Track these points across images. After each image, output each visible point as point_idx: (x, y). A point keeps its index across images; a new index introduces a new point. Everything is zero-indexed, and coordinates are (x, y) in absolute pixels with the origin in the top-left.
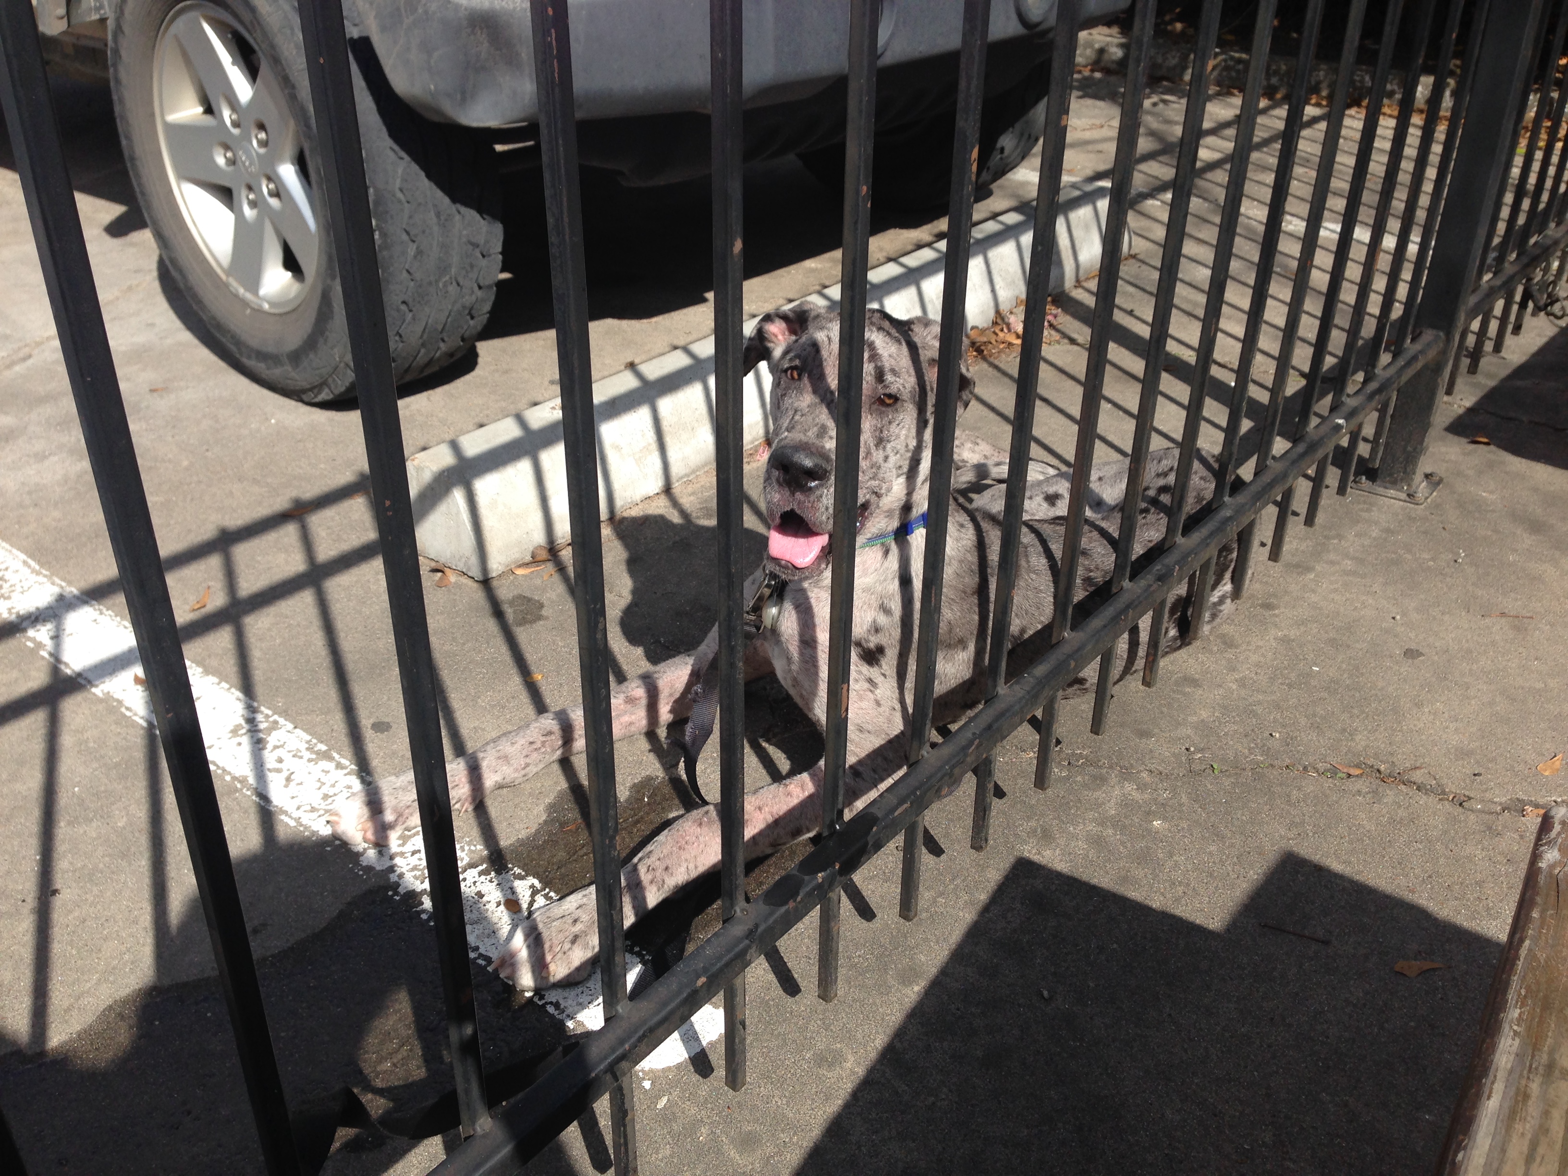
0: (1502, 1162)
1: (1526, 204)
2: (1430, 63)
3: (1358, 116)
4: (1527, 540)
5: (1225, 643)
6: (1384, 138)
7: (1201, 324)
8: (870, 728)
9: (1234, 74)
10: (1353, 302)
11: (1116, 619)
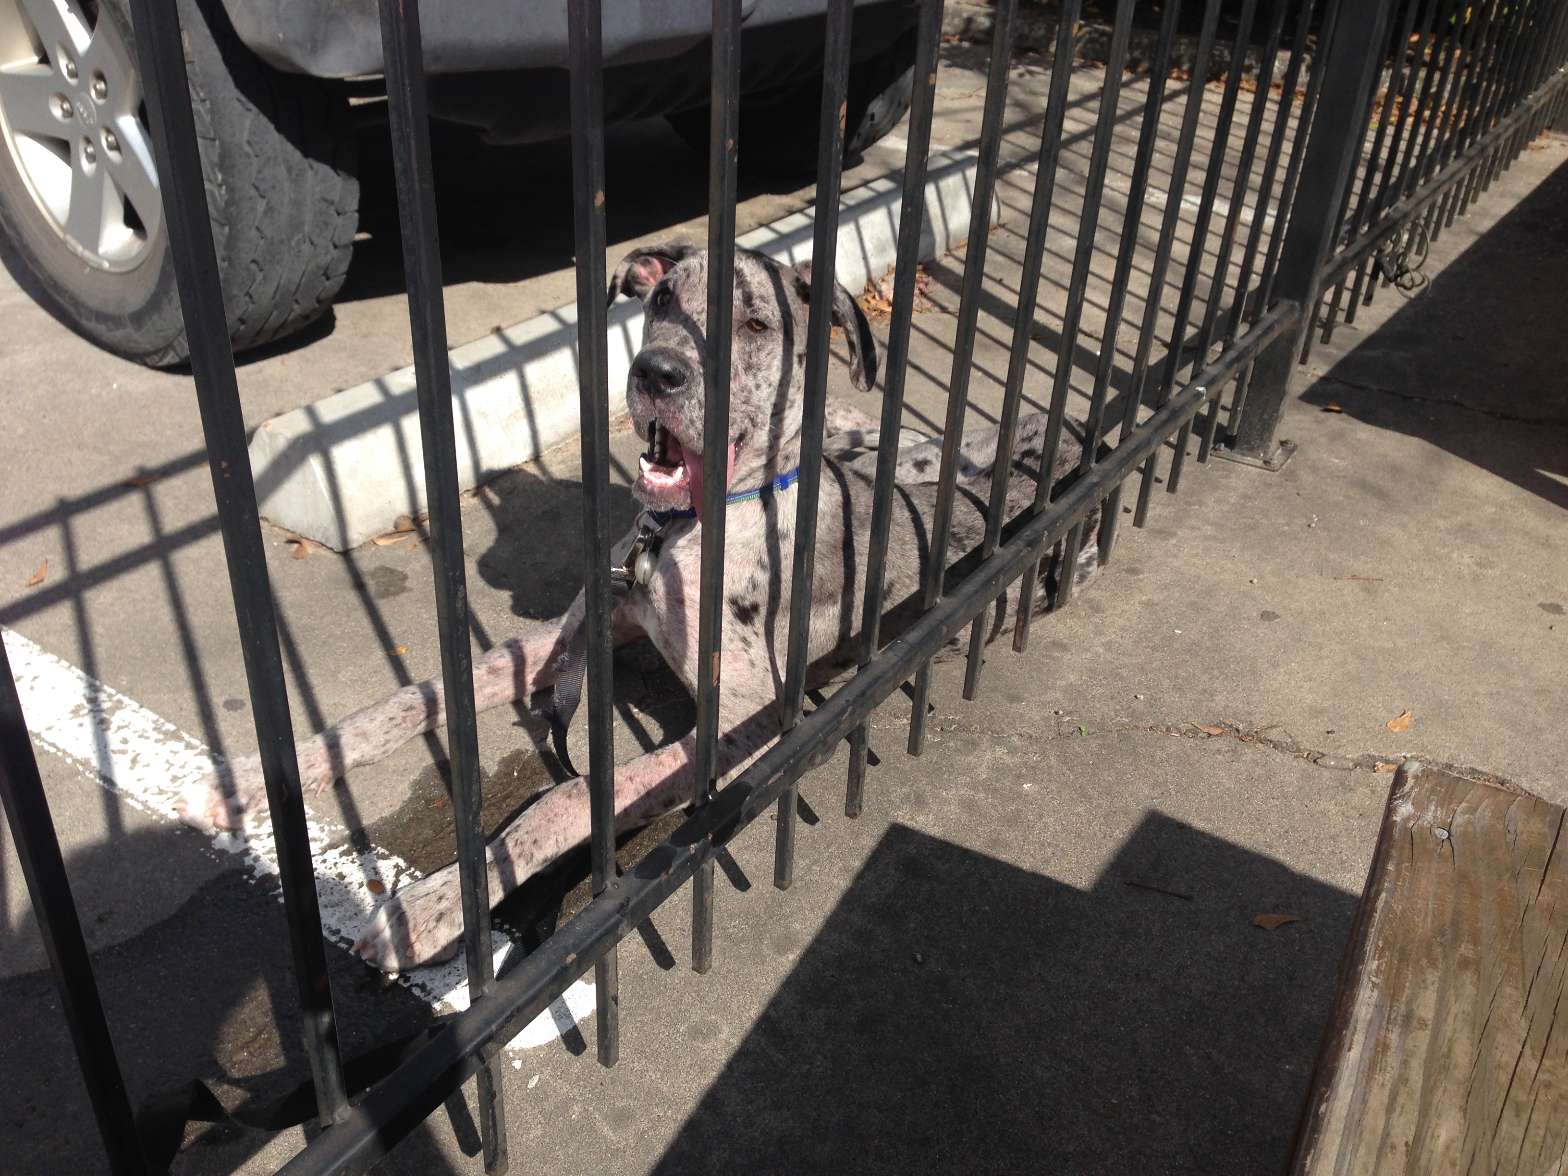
0: (1363, 1113)
1: (1378, 178)
2: (1287, 38)
3: (1218, 90)
4: (1378, 505)
5: (1092, 608)
6: (1242, 112)
7: (1067, 293)
8: (744, 693)
9: (1098, 46)
10: (1212, 274)
11: (986, 584)
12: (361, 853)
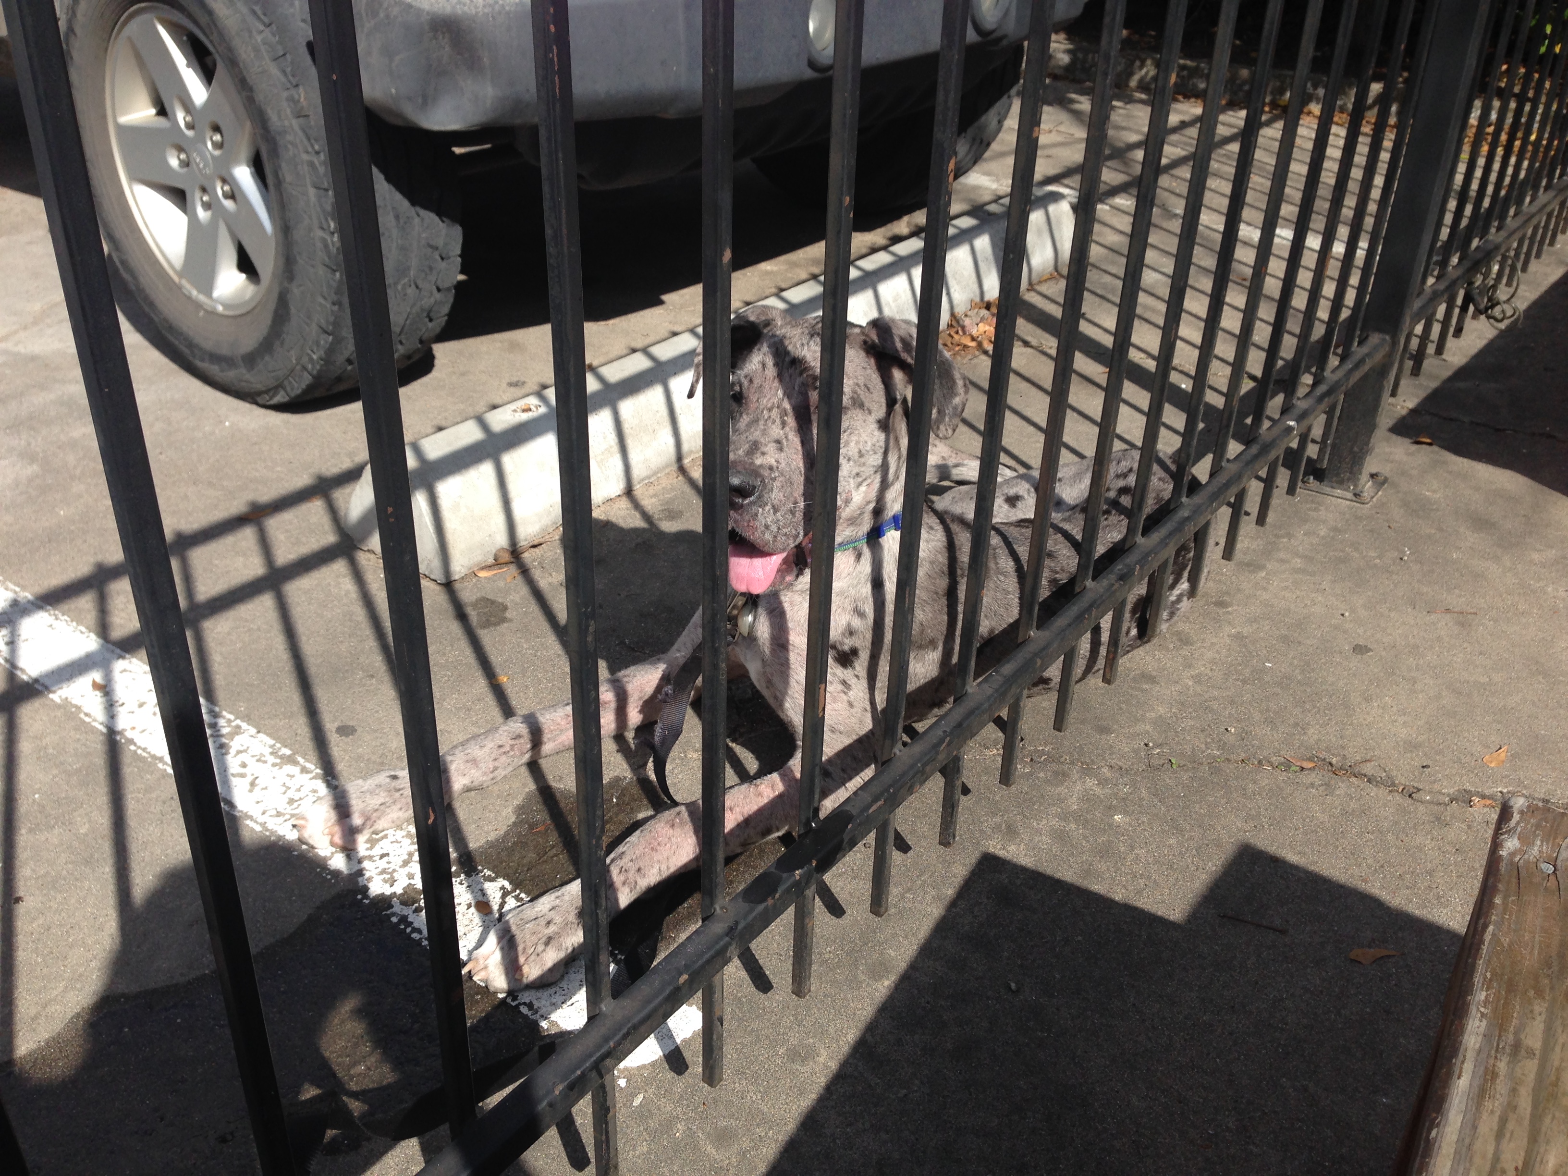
0: (1474, 1137)
1: (1468, 210)
2: (1380, 71)
4: (1471, 538)
5: (1180, 640)
6: (1335, 148)
7: (1161, 332)
8: (842, 728)
10: (1303, 308)
11: (1080, 618)
12: (468, 875)
